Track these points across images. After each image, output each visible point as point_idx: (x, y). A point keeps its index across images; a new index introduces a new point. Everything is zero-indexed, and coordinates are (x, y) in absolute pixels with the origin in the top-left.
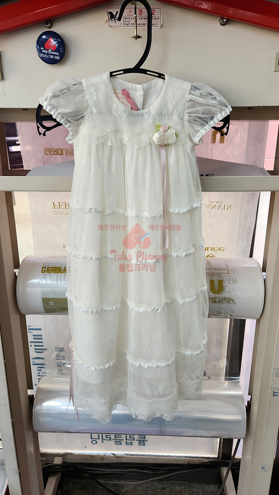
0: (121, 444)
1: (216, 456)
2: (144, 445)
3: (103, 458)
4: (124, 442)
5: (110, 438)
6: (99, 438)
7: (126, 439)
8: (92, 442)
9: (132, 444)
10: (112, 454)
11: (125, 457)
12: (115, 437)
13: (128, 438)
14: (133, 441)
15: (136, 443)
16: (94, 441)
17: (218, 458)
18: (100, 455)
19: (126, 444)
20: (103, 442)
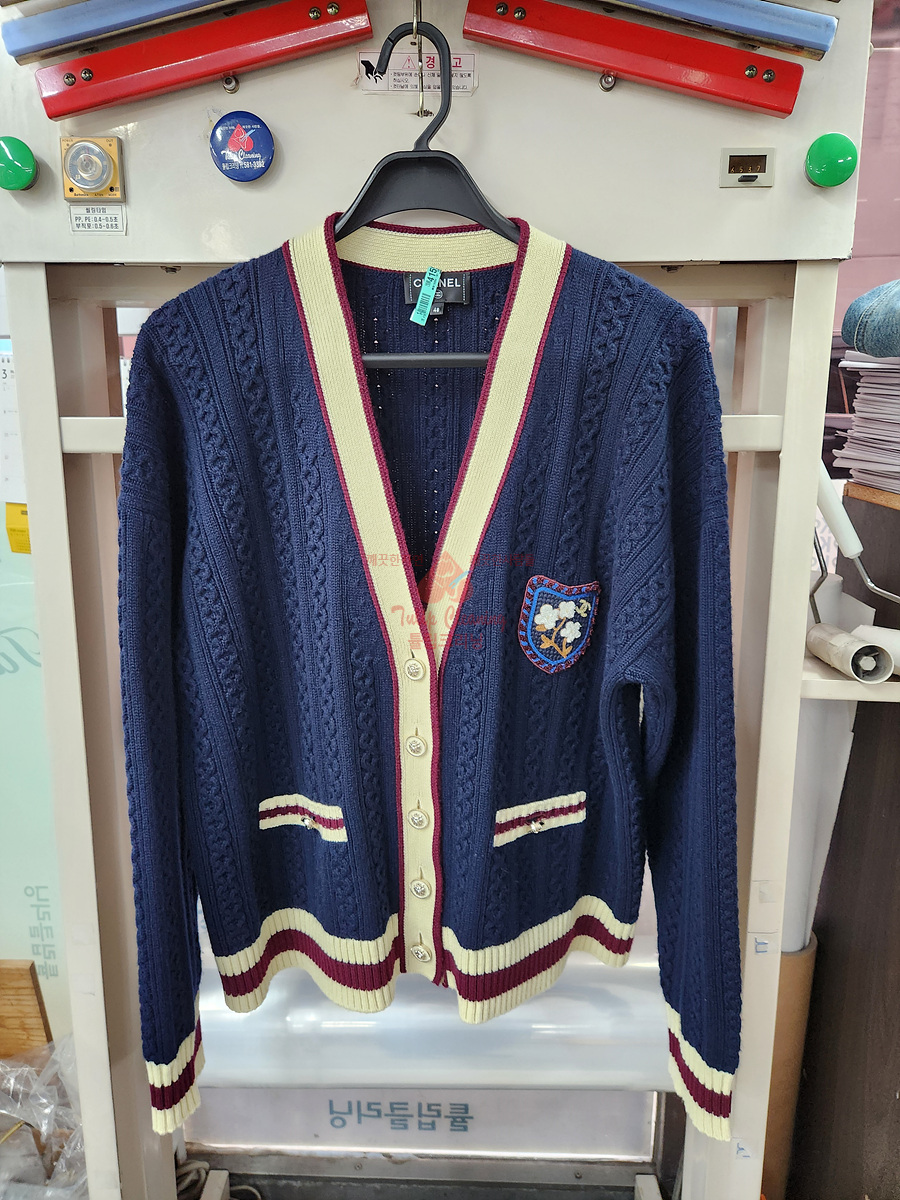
0: (406, 1127)
1: (648, 1158)
2: (465, 1129)
3: (359, 1162)
4: (413, 1123)
5: (379, 1112)
6: (350, 1112)
7: (420, 1115)
8: (332, 1122)
9: (433, 1128)
10: (385, 1155)
11: (415, 1160)
12: (392, 1109)
13: (425, 1111)
14: (436, 1119)
15: (444, 1124)
16: (337, 1118)
17: (653, 1164)
18: (351, 1157)
19: (420, 1128)
20: (359, 1122)
